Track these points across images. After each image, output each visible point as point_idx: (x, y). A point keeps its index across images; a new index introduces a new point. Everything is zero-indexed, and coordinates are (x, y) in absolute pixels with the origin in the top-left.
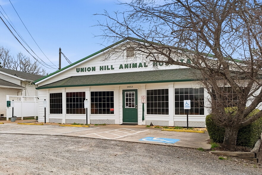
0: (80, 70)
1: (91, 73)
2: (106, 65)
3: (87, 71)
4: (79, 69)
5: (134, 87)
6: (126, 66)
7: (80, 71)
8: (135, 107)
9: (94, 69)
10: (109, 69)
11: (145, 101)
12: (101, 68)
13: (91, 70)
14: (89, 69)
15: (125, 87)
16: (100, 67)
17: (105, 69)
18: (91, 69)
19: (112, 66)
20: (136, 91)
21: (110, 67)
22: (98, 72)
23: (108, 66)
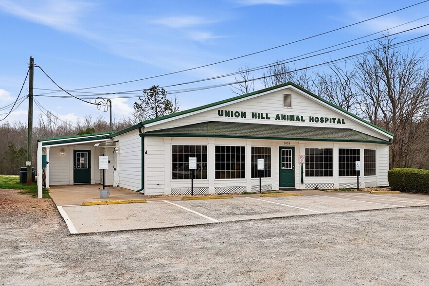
0: (224, 113)
1: (240, 120)
2: (260, 112)
3: (234, 116)
4: (222, 111)
5: (292, 143)
6: (284, 117)
7: (224, 115)
8: (292, 169)
9: (244, 115)
10: (264, 118)
11: (304, 161)
12: (254, 116)
13: (240, 116)
14: (237, 114)
15: (282, 143)
16: (253, 113)
17: (259, 118)
18: (240, 114)
19: (267, 114)
20: (293, 148)
21: (264, 116)
22: (249, 120)
23: (262, 114)
